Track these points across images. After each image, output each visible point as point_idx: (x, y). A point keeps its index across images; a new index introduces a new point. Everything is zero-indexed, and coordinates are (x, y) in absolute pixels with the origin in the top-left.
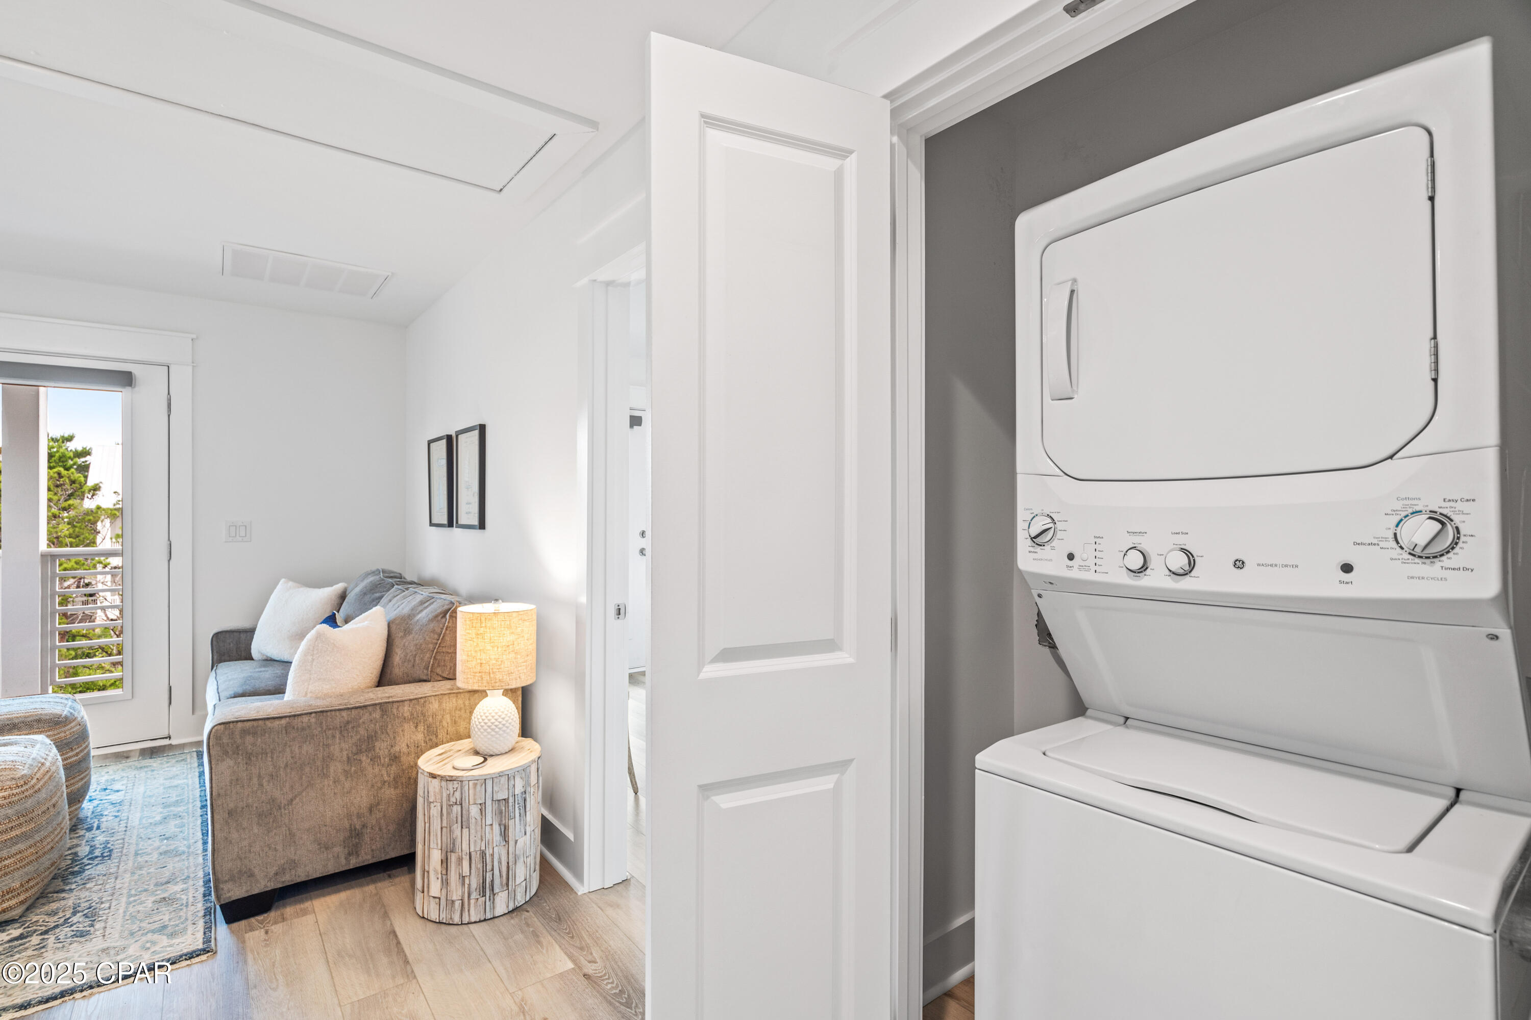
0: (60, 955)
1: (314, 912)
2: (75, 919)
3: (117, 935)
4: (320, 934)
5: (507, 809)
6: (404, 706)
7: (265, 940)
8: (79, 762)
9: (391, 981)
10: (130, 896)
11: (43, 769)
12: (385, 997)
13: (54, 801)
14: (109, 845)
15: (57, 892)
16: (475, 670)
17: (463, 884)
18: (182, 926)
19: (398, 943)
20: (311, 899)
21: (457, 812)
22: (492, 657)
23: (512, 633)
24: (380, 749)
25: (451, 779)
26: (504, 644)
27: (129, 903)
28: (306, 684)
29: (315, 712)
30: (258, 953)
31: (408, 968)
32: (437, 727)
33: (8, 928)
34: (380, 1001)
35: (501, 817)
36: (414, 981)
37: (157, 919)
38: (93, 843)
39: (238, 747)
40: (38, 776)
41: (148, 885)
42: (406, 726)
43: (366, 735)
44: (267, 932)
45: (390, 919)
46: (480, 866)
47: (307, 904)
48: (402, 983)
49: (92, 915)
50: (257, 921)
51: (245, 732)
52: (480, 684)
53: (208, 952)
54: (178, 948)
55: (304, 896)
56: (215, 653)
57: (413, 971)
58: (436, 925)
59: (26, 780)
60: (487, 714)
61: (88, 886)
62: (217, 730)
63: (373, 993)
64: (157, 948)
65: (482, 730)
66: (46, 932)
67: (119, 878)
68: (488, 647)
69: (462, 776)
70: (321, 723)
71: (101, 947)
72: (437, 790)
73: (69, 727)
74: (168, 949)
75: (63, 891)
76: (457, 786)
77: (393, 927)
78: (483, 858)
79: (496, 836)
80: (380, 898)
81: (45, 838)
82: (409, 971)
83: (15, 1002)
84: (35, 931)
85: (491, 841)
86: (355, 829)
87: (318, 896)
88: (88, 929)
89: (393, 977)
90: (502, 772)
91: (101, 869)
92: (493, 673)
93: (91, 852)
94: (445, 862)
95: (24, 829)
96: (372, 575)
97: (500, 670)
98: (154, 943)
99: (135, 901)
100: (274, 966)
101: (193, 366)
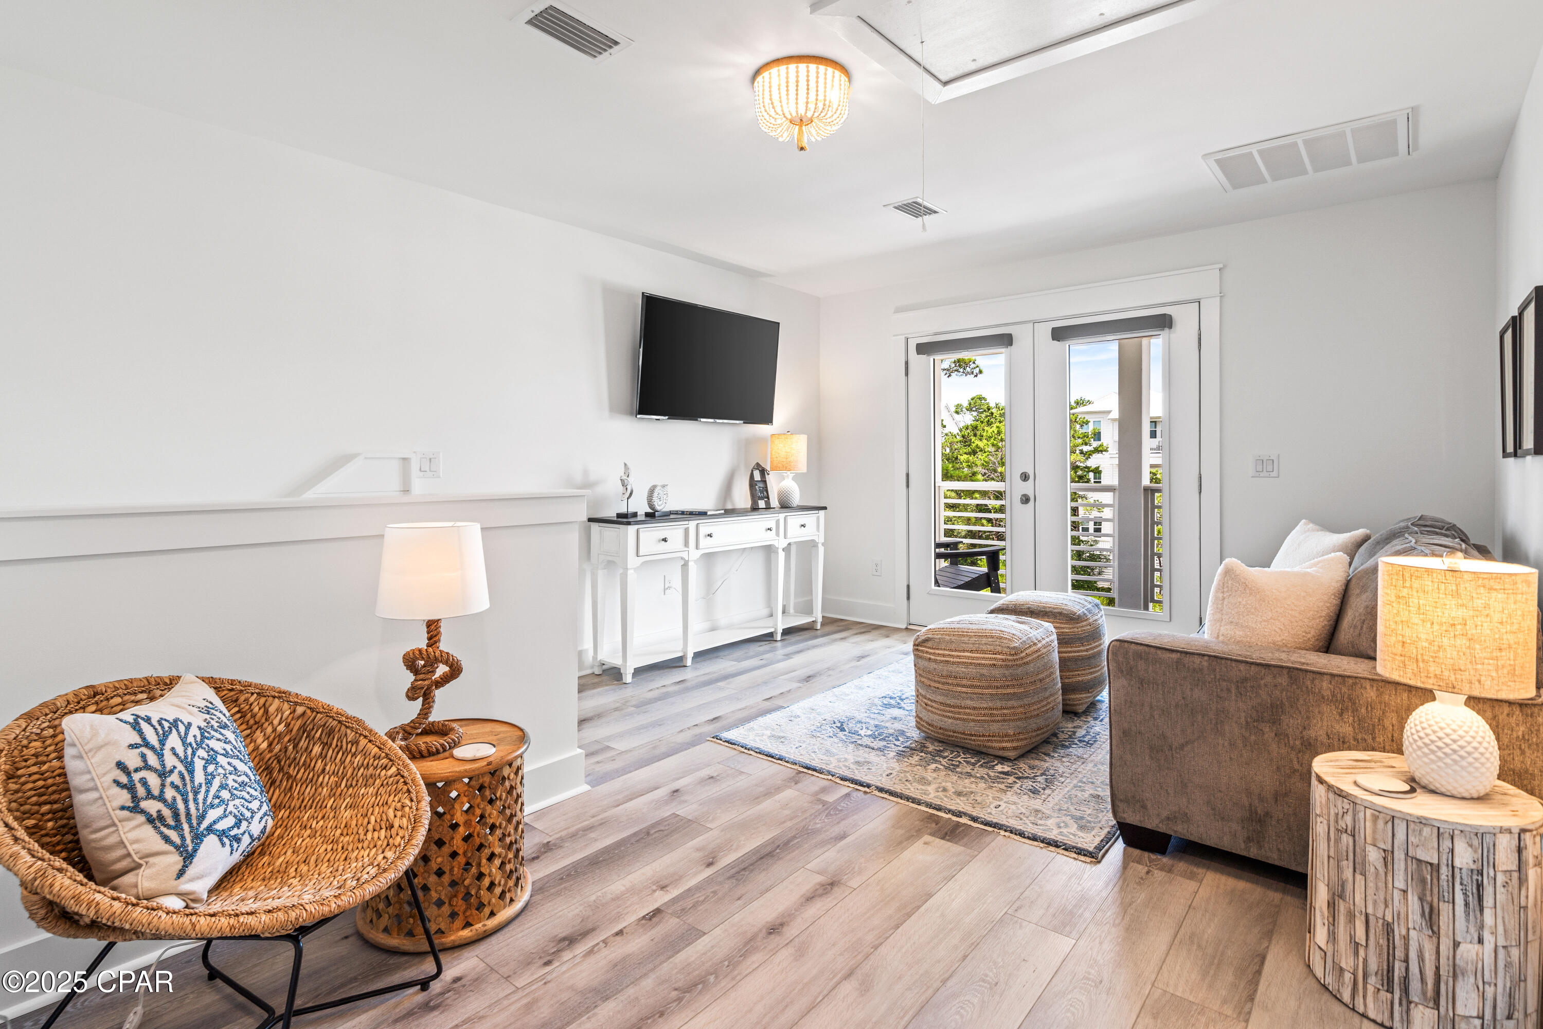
0: (1015, 798)
1: (1201, 883)
2: (1039, 779)
3: (1051, 805)
4: (1190, 907)
5: (1435, 881)
6: (1322, 681)
7: (1142, 878)
8: (1089, 658)
9: (1219, 1002)
10: (1081, 781)
11: (1034, 648)
12: (1199, 1013)
13: (1041, 676)
14: (1098, 737)
15: (1045, 754)
16: (1394, 651)
17: (1356, 953)
18: (1093, 825)
19: (1259, 972)
20: (1208, 868)
21: (1348, 845)
22: (1423, 637)
23: (1462, 605)
24: (1287, 725)
25: (1341, 794)
26: (1444, 620)
27: (1075, 786)
28: (1218, 624)
29: (1210, 656)
30: (1128, 885)
31: (1249, 1005)
32: (1374, 726)
33: (1006, 763)
34: (1192, 1013)
35: (1424, 889)
36: (1243, 1024)
37: (1082, 809)
38: (1089, 730)
39: (1131, 669)
40: (1027, 651)
41: (1097, 780)
42: (1325, 708)
43: (1269, 701)
44: (1148, 873)
45: (1270, 941)
46: (1384, 942)
47: (1201, 871)
48: (1228, 1014)
49: (1049, 783)
50: (1149, 857)
51: (1139, 656)
52: (1402, 673)
53: (1093, 857)
54: (1077, 840)
55: (1204, 861)
57: (1249, 1013)
58: (1319, 986)
59: (1016, 651)
60: (1425, 725)
61: (1064, 759)
62: (1113, 646)
63: (1191, 999)
64: (1065, 831)
65: (1414, 746)
66: (1019, 778)
67: (1085, 765)
68: (1416, 619)
69: (1356, 797)
70: (1214, 670)
71: (1037, 807)
72: (1324, 802)
73: (1081, 625)
74: (1071, 836)
75: (1048, 755)
76: (1347, 806)
77: (1267, 952)
78: (1388, 934)
79: (1413, 913)
80: (1278, 912)
81: (1033, 704)
82: (1246, 1009)
83: (973, 813)
84: (1016, 774)
85: (1402, 915)
86: (1256, 813)
87: (1216, 870)
88: (1040, 790)
89: (1225, 1002)
90: (1426, 819)
91: (1080, 751)
92: (1423, 661)
93: (1084, 736)
94: (1332, 905)
95: (1016, 691)
97: (1437, 660)
98: (1066, 826)
99: (1080, 787)
100: (1130, 904)
101: (1221, 297)
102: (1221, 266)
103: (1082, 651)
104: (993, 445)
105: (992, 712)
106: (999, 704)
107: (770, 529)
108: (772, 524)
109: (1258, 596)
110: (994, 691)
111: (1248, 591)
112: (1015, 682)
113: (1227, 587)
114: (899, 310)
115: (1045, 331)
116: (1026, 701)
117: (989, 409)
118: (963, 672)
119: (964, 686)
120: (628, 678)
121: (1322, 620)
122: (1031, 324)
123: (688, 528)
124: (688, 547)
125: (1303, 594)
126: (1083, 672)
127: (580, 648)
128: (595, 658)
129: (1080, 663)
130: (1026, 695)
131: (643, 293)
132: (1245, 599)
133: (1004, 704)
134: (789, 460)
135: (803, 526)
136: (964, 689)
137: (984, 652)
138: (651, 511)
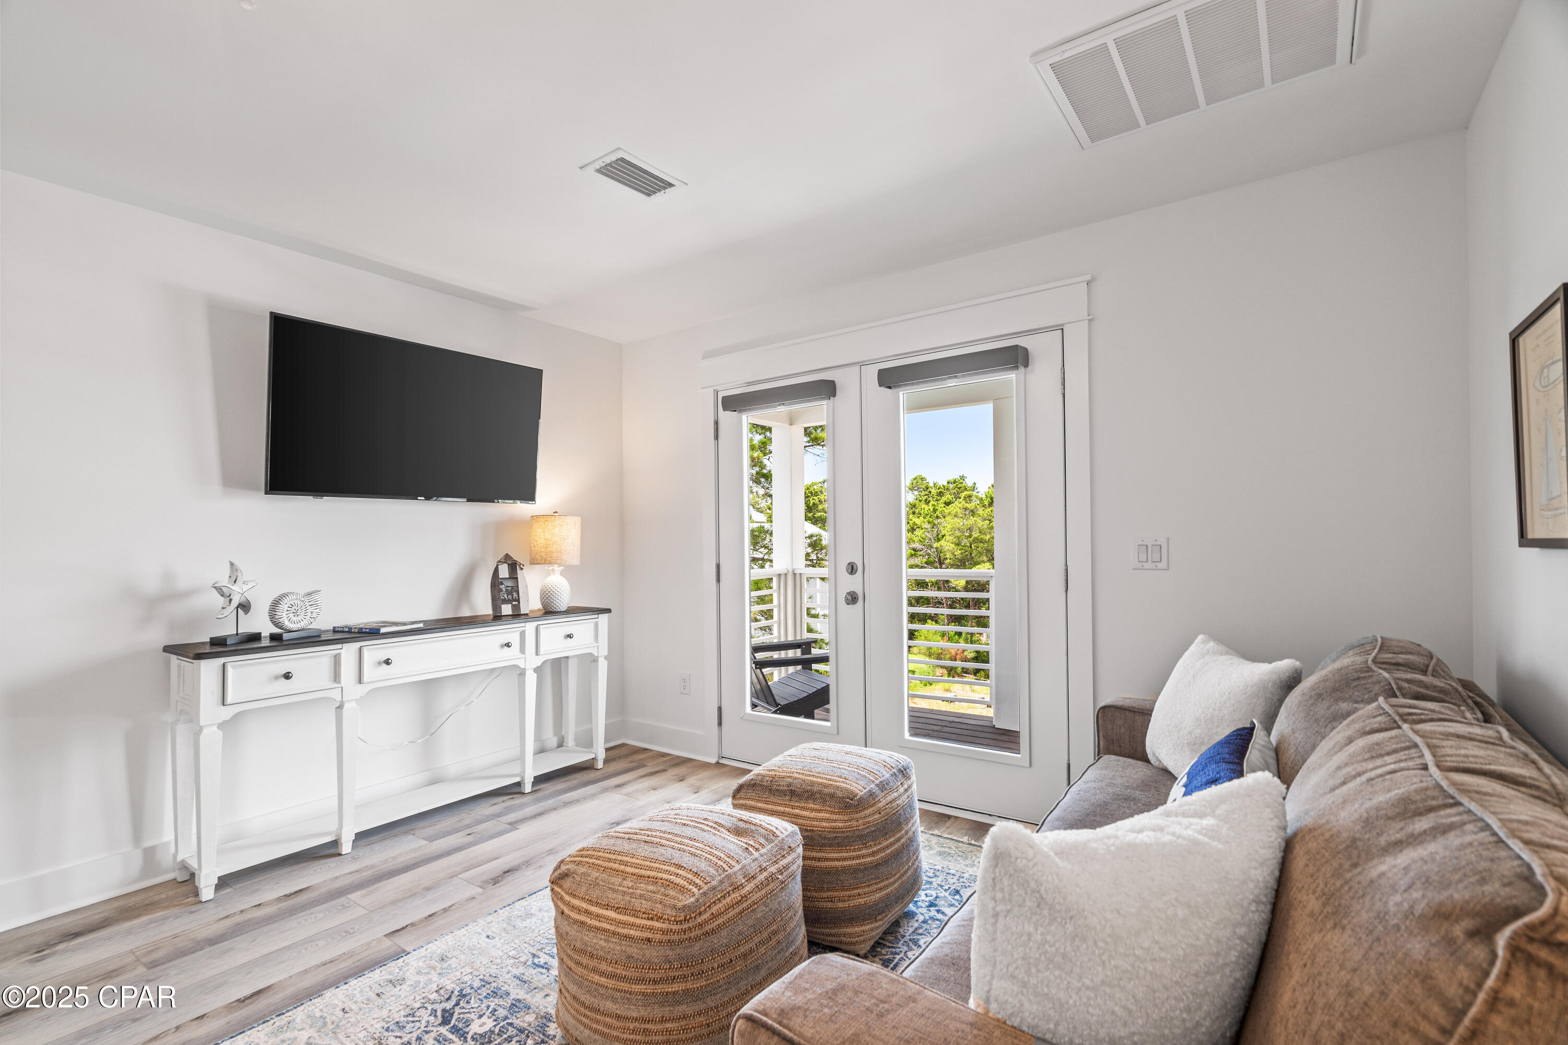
13: (746, 948)
56: (1101, 738)
73: (862, 814)
95: (690, 985)
96: (1357, 650)
101: (1090, 320)
102: (1088, 277)
103: (864, 856)
104: (929, 522)
105: (647, 1026)
106: (658, 1012)
107: (508, 645)
108: (514, 638)
109: (1070, 928)
110: (649, 989)
111: (1046, 912)
112: (686, 971)
113: (1002, 890)
114: (708, 355)
115: (871, 374)
116: (710, 1002)
117: (927, 488)
118: (602, 948)
119: (602, 974)
120: (207, 893)
121: (1227, 971)
122: (858, 367)
123: (339, 655)
124: (339, 682)
125: (1181, 913)
126: (867, 889)
127: (148, 844)
128: (175, 856)
129: (861, 875)
130: (710, 990)
131: (271, 313)
132: (1040, 930)
133: (666, 1011)
134: (549, 549)
135: (570, 636)
136: (603, 980)
137: (635, 913)
138: (277, 630)
